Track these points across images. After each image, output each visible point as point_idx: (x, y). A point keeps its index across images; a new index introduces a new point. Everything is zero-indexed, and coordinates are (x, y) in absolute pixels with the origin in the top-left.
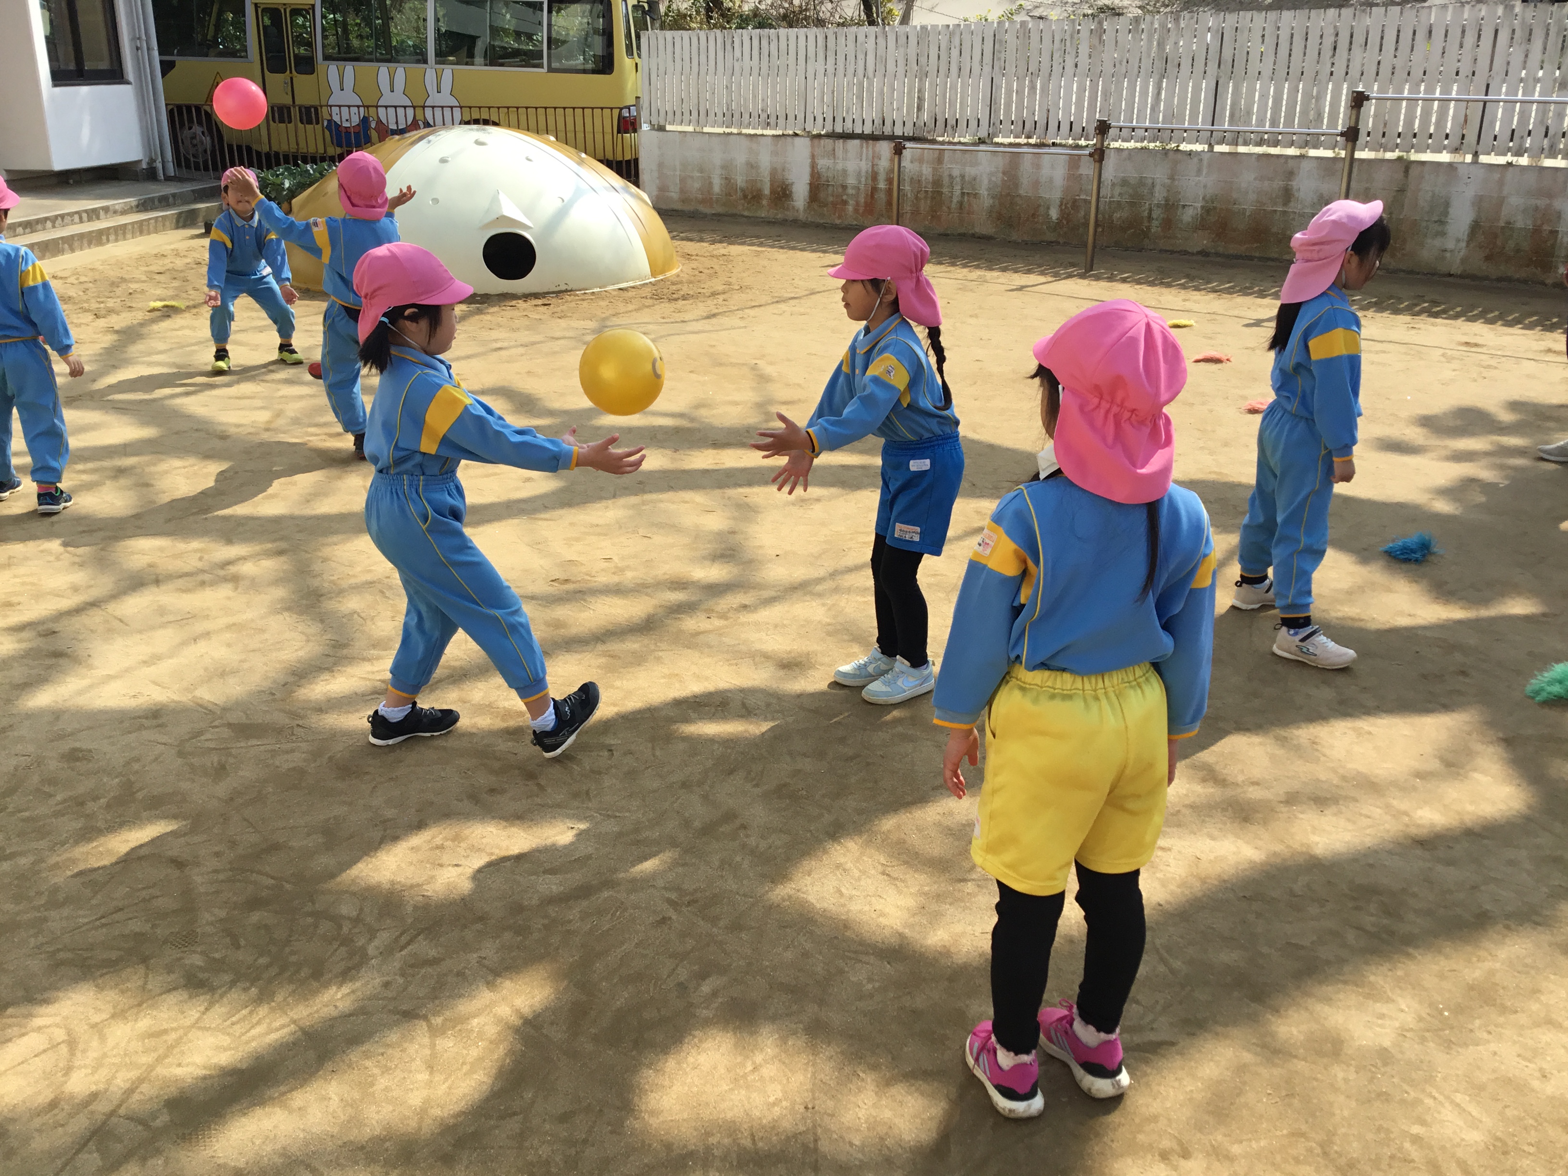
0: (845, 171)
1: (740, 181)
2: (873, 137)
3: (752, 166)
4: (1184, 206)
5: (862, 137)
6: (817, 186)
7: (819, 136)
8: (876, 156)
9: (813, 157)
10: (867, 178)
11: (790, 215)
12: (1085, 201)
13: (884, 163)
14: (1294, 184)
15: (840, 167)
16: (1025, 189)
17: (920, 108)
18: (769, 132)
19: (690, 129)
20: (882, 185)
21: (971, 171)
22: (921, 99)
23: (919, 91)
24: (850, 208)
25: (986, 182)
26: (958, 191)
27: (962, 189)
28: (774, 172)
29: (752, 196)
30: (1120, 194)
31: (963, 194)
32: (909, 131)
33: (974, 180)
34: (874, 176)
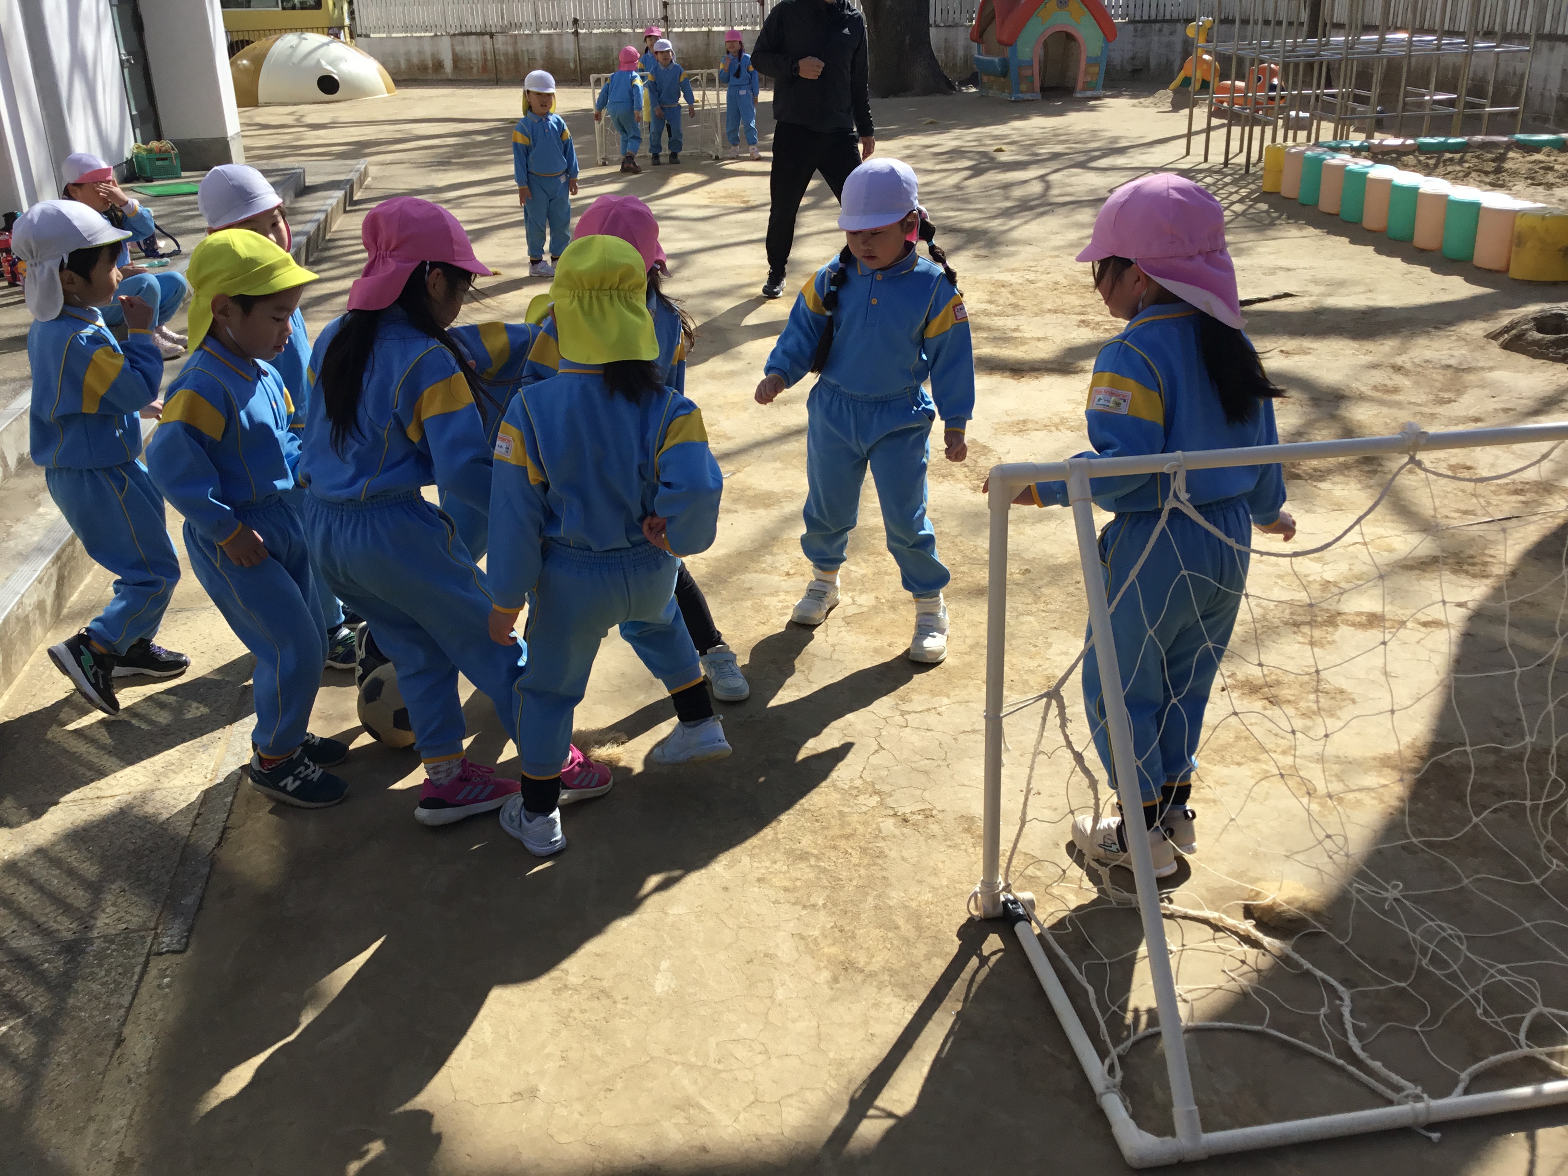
0: (470, 52)
1: (415, 60)
2: (482, 34)
3: (420, 52)
5: (476, 34)
6: (456, 60)
7: (454, 35)
8: (484, 43)
9: (452, 45)
10: (481, 53)
11: (443, 77)
12: (584, 56)
13: (489, 47)
15: (467, 50)
16: (557, 55)
17: (503, 18)
18: (427, 34)
19: (384, 35)
20: (489, 57)
21: (531, 48)
22: (502, 14)
23: (501, 10)
24: (475, 70)
25: (538, 53)
26: (526, 59)
28: (433, 55)
29: (423, 68)
32: (499, 29)
33: (533, 52)
34: (485, 53)
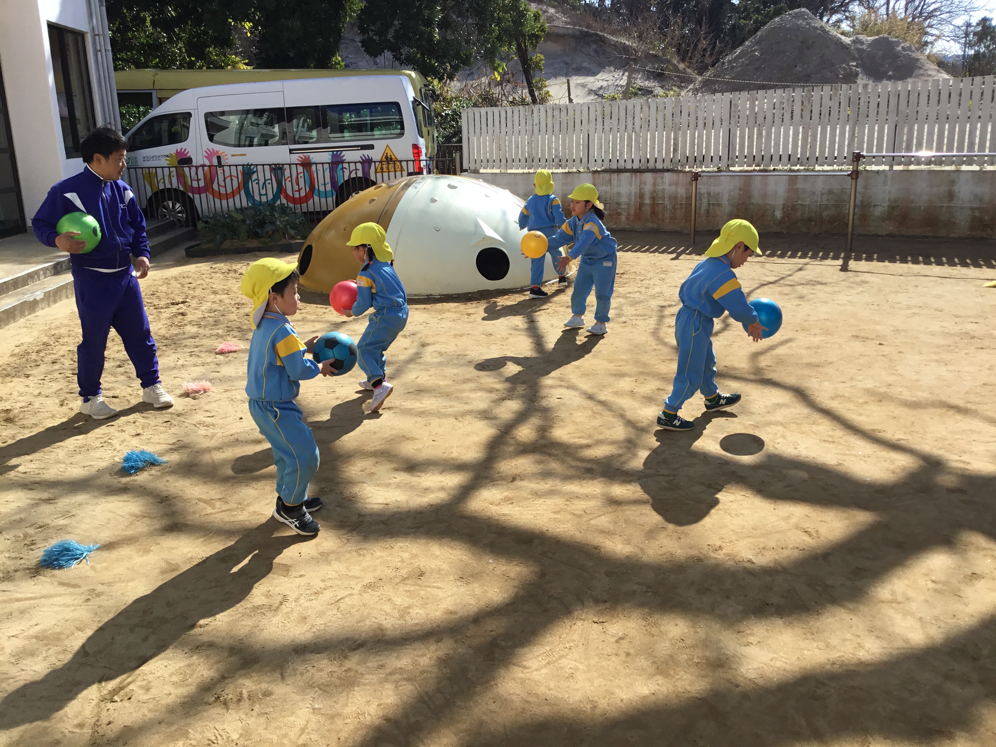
0: (619, 194)
2: (641, 171)
4: (875, 206)
5: (632, 171)
7: (596, 172)
8: (643, 183)
10: (635, 198)
12: (802, 205)
13: (650, 187)
14: (956, 188)
15: (615, 191)
16: (756, 199)
18: (560, 171)
19: (498, 171)
20: (647, 201)
21: (714, 190)
22: (676, 145)
23: (674, 140)
24: (623, 218)
25: (726, 196)
26: (705, 202)
27: (709, 201)
30: (827, 200)
31: (709, 204)
32: (667, 166)
33: (718, 195)
34: (641, 196)
